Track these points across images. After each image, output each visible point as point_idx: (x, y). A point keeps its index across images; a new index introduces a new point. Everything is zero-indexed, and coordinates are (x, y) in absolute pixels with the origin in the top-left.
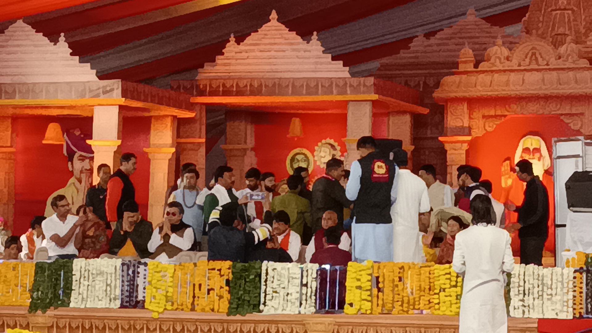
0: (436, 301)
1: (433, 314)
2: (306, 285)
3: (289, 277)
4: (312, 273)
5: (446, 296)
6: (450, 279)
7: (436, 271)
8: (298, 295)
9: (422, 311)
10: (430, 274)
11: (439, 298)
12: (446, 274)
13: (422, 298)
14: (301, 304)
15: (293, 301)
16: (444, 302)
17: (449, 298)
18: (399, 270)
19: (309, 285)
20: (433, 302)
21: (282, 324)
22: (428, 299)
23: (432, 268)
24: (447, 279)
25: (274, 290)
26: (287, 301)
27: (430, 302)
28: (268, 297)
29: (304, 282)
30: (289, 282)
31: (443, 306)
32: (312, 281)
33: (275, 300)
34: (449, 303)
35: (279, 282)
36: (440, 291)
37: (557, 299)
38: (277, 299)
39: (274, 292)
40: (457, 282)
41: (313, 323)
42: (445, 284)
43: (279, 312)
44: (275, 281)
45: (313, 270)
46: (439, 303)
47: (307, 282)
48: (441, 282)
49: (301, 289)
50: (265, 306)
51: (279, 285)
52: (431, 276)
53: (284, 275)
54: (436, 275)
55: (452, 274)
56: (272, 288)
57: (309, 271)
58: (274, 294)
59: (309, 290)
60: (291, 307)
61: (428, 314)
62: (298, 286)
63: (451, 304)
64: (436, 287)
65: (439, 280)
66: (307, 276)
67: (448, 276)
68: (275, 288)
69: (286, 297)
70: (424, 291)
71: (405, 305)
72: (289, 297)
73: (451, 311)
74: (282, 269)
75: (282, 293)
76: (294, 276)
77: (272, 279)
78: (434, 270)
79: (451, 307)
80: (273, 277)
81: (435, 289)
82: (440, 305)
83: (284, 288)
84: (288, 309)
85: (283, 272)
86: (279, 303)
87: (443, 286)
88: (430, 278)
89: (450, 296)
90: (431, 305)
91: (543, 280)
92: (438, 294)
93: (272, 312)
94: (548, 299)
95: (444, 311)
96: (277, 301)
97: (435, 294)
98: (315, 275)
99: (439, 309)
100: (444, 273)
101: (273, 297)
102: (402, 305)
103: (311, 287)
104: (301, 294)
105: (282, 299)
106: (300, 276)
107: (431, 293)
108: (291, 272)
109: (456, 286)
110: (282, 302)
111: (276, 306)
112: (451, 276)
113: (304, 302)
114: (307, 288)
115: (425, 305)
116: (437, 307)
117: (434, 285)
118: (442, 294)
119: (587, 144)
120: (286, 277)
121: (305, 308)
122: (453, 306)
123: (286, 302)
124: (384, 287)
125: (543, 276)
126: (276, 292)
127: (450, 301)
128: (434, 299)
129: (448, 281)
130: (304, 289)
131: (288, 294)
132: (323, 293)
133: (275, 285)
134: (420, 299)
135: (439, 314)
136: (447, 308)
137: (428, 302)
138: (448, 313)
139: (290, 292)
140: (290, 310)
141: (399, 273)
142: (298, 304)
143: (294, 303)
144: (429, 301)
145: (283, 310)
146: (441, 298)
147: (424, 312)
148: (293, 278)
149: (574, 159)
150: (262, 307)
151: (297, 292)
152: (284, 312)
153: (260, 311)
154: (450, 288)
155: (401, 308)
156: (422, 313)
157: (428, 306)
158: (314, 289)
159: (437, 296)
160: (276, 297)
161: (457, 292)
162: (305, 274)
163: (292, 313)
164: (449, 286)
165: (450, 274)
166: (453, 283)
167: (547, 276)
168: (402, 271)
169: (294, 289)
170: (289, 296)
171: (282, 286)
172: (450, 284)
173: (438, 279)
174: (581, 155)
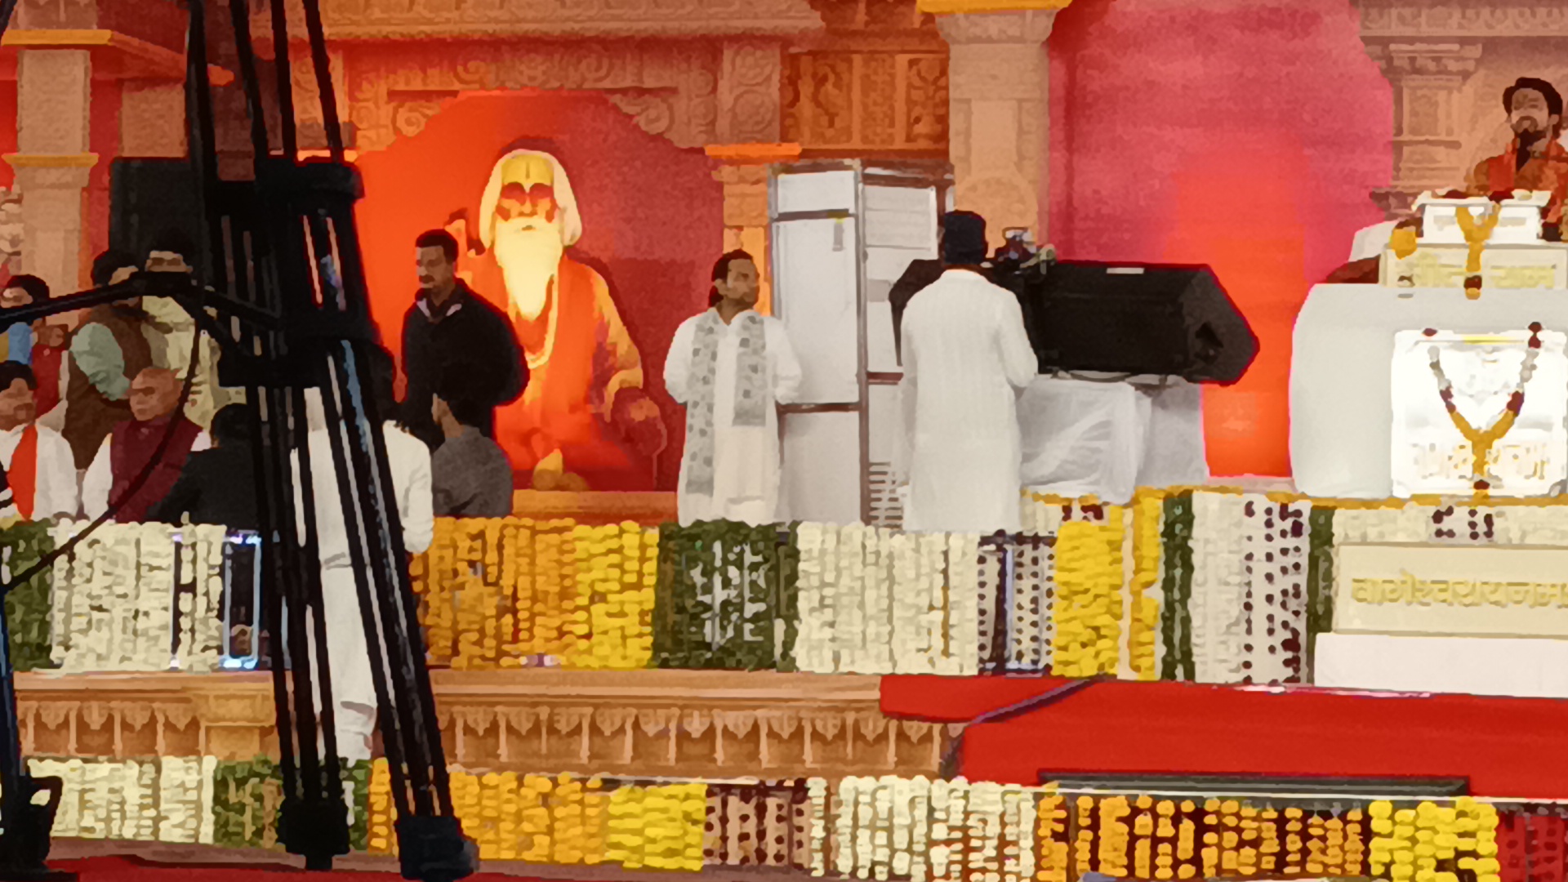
0: (582, 629)
1: (573, 665)
2: (191, 588)
3: (138, 565)
4: (209, 552)
5: (610, 615)
6: (620, 566)
7: (579, 545)
8: (169, 617)
9: (541, 657)
10: (562, 552)
11: (589, 621)
12: (610, 551)
13: (539, 620)
14: (176, 643)
15: (152, 633)
16: (605, 633)
17: (618, 622)
18: (468, 543)
19: (200, 589)
20: (570, 632)
21: (123, 700)
22: (556, 622)
23: (567, 536)
24: (611, 566)
25: (96, 603)
26: (135, 632)
27: (562, 634)
28: (78, 623)
29: (186, 579)
30: (138, 577)
31: (601, 644)
32: (210, 576)
33: (99, 629)
34: (619, 633)
35: (108, 580)
36: (592, 601)
37: (931, 622)
38: (105, 629)
39: (93, 608)
40: (640, 574)
41: (217, 697)
42: (605, 580)
43: (113, 665)
44: (98, 575)
45: (210, 544)
46: (588, 636)
47: (195, 579)
48: (597, 574)
49: (176, 599)
50: (67, 648)
51: (109, 587)
52: (567, 558)
53: (126, 559)
54: (580, 554)
55: (626, 552)
56: (90, 596)
57: (198, 547)
58: (96, 615)
59: (202, 602)
60: (147, 650)
61: (558, 666)
62: (166, 590)
63: (624, 638)
64: (580, 589)
65: (589, 570)
66: (194, 561)
67: (615, 558)
68: (99, 597)
69: (131, 624)
70: (545, 602)
71: (490, 642)
72: (142, 623)
73: (624, 658)
74: (118, 542)
75: (119, 610)
76: (155, 562)
77: (87, 571)
78: (576, 539)
79: (624, 645)
80: (90, 565)
81: (579, 595)
82: (595, 639)
83: (125, 596)
84: (139, 657)
85: (121, 549)
86: (110, 641)
87: (600, 587)
88: (561, 564)
89: (622, 614)
90: (567, 639)
91: (890, 567)
92: (586, 609)
93: (90, 665)
94: (910, 620)
95: (606, 658)
96: (105, 633)
97: (578, 608)
98: (217, 559)
99: (589, 651)
100: (601, 548)
101: (90, 622)
102: (479, 643)
103: (207, 594)
104: (177, 614)
105: (118, 627)
106: (171, 560)
107: (567, 604)
108: (144, 548)
109: (638, 586)
110: (118, 636)
111: (102, 650)
112: (626, 558)
113: (185, 637)
114: (195, 595)
115: (548, 640)
116: (583, 644)
117: (576, 584)
118: (598, 609)
119: (868, 179)
120: (133, 564)
121: (190, 653)
122: (629, 641)
123: (130, 636)
124: (426, 590)
125: (891, 556)
126: (100, 609)
127: (622, 628)
128: (575, 622)
129: (616, 573)
130: (186, 597)
131: (137, 612)
132: (243, 610)
133: (96, 588)
134: (533, 624)
135: (588, 667)
136: (614, 647)
137: (555, 634)
138: (616, 662)
139: (142, 609)
140: (145, 661)
141: (471, 550)
142: (167, 640)
143: (156, 638)
144: (559, 629)
145: (123, 659)
146: (595, 621)
147: (547, 661)
148: (152, 568)
149: (831, 222)
150: (56, 653)
151: (166, 609)
152: (127, 666)
153: (52, 665)
154: (621, 592)
155: (476, 650)
156: (541, 664)
157: (556, 644)
158: (215, 599)
159: (581, 616)
160: (100, 621)
161: (640, 603)
162: (186, 555)
163: (153, 669)
164: (616, 586)
165: (619, 550)
166: (631, 578)
167: (902, 556)
168: (478, 544)
169: (156, 603)
170: (141, 618)
171: (119, 590)
172: (620, 581)
173: (583, 565)
174: (852, 211)
